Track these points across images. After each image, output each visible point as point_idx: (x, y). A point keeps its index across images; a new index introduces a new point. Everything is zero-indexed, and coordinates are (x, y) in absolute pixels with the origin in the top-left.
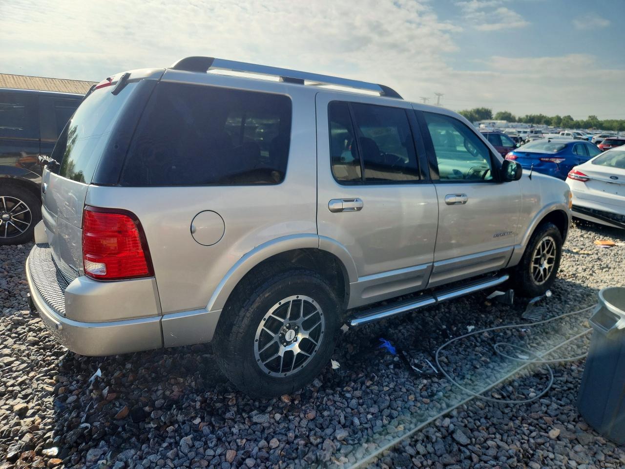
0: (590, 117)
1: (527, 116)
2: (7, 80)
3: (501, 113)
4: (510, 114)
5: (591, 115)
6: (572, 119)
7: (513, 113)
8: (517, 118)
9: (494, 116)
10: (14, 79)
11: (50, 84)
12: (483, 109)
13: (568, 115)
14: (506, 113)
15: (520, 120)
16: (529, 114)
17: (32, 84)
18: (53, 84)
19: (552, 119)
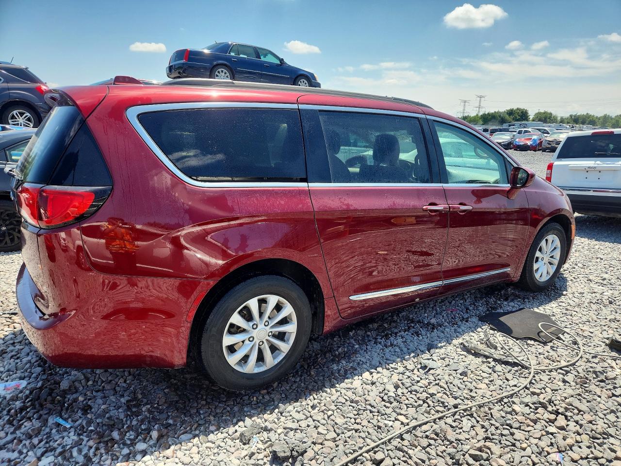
1: (571, 116)
3: (539, 113)
4: (551, 114)
7: (554, 113)
8: (559, 118)
9: (531, 117)
12: (518, 109)
15: (562, 121)
19: (599, 119)
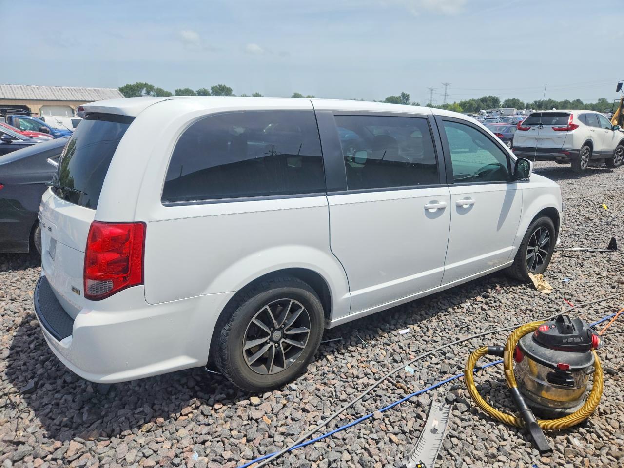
0: (599, 100)
2: (15, 90)
5: (600, 98)
6: (581, 103)
10: (22, 89)
11: (57, 93)
13: (577, 99)
14: (514, 100)
16: (538, 100)
17: (40, 94)
18: (60, 93)
